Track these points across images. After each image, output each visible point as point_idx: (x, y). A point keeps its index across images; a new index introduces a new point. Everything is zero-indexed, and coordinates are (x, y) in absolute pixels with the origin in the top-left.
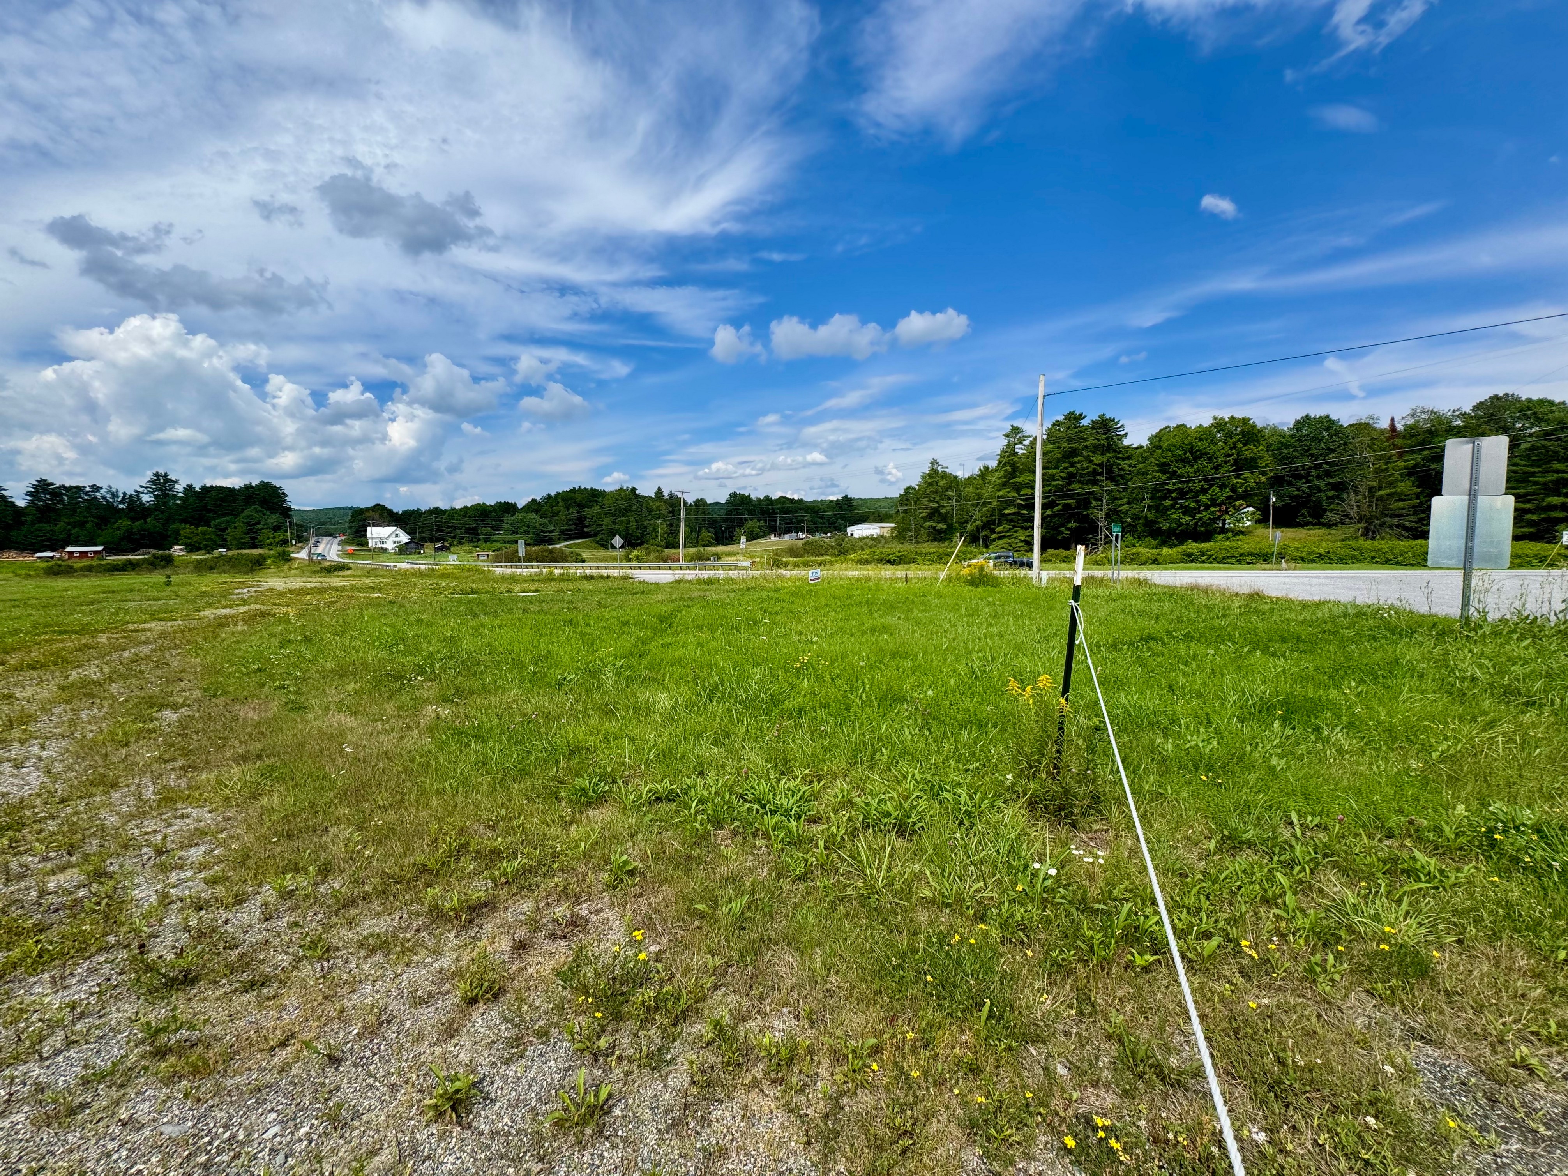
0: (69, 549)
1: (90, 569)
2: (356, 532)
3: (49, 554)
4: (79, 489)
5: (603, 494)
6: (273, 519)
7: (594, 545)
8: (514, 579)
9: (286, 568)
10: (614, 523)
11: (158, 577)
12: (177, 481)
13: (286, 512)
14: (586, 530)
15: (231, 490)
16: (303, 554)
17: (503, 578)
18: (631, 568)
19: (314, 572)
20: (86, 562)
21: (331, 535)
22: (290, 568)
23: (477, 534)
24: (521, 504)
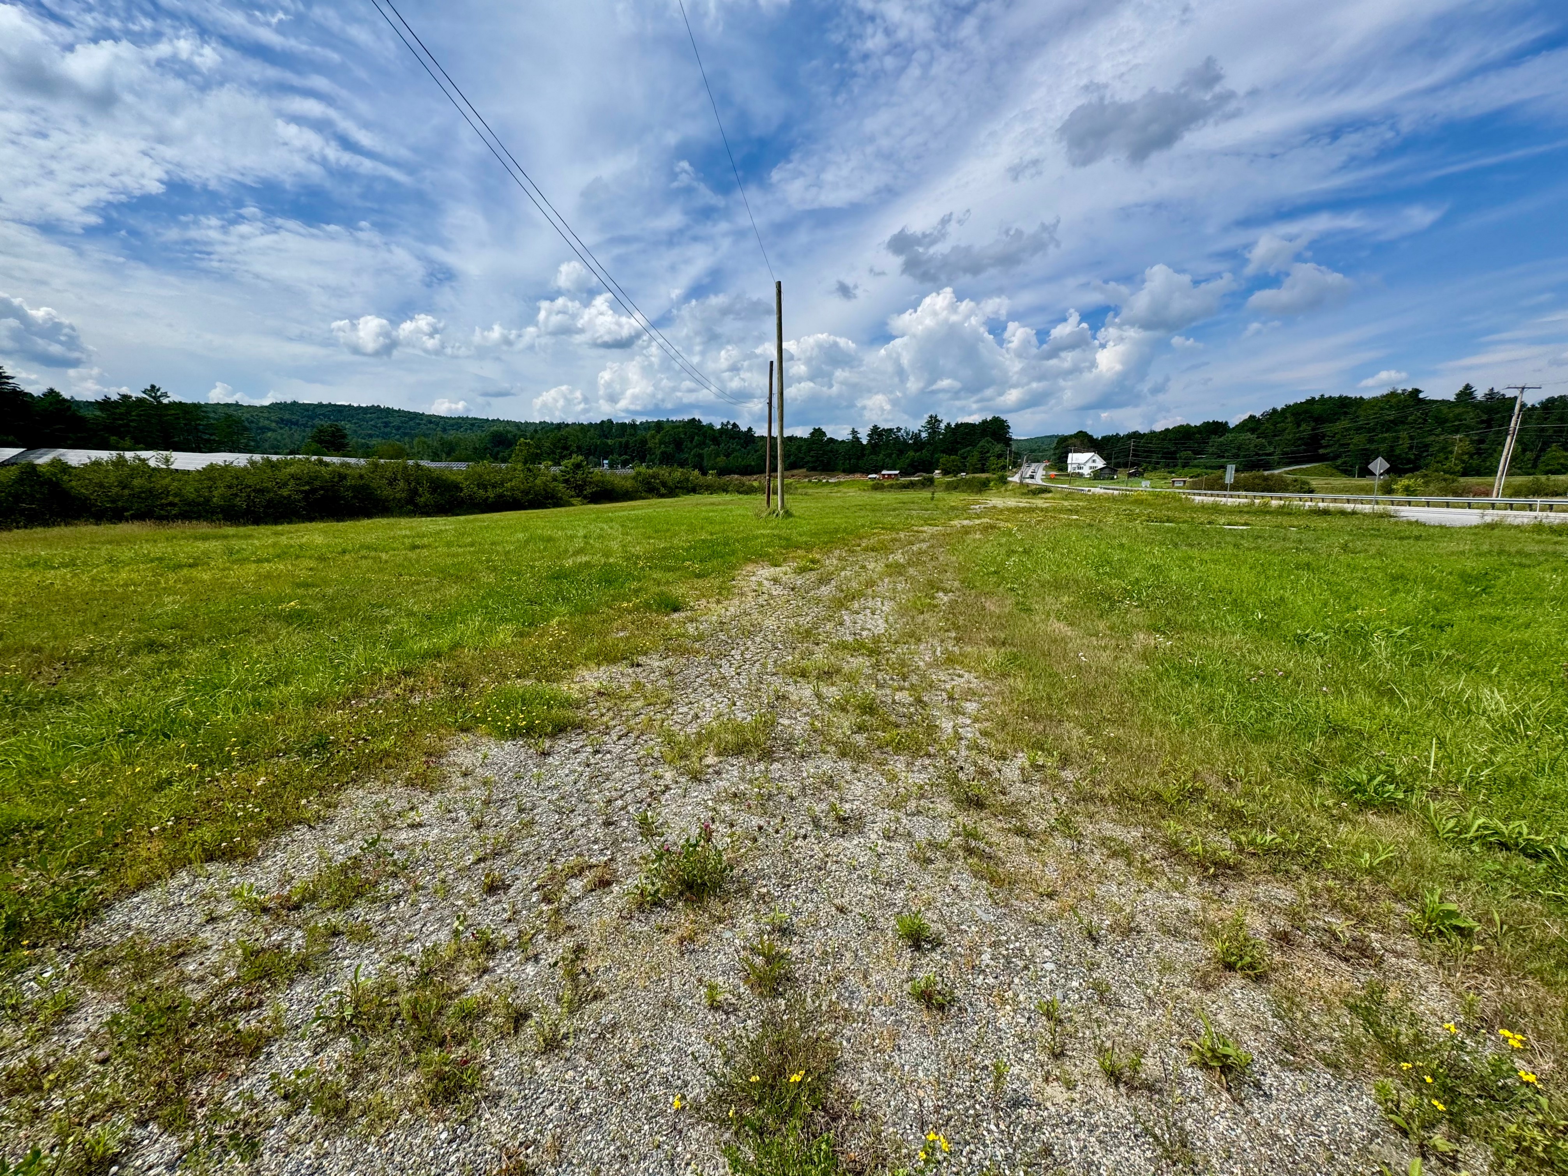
0: (884, 472)
1: (891, 486)
2: (1059, 458)
3: (874, 476)
4: (891, 430)
5: (1359, 402)
6: (998, 448)
7: (1330, 470)
8: (1216, 509)
9: (1003, 489)
10: (1371, 441)
11: (926, 494)
12: (941, 421)
13: (1008, 441)
14: (1321, 451)
15: (973, 425)
16: (1016, 479)
17: (1203, 507)
18: (1392, 503)
19: (1023, 494)
20: (890, 482)
21: (1038, 461)
22: (1006, 490)
23: (1176, 458)
24: (1233, 422)
